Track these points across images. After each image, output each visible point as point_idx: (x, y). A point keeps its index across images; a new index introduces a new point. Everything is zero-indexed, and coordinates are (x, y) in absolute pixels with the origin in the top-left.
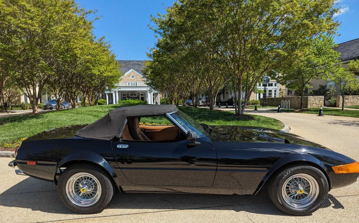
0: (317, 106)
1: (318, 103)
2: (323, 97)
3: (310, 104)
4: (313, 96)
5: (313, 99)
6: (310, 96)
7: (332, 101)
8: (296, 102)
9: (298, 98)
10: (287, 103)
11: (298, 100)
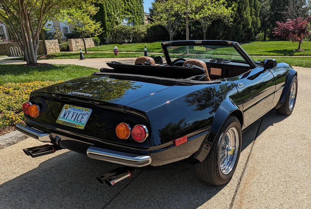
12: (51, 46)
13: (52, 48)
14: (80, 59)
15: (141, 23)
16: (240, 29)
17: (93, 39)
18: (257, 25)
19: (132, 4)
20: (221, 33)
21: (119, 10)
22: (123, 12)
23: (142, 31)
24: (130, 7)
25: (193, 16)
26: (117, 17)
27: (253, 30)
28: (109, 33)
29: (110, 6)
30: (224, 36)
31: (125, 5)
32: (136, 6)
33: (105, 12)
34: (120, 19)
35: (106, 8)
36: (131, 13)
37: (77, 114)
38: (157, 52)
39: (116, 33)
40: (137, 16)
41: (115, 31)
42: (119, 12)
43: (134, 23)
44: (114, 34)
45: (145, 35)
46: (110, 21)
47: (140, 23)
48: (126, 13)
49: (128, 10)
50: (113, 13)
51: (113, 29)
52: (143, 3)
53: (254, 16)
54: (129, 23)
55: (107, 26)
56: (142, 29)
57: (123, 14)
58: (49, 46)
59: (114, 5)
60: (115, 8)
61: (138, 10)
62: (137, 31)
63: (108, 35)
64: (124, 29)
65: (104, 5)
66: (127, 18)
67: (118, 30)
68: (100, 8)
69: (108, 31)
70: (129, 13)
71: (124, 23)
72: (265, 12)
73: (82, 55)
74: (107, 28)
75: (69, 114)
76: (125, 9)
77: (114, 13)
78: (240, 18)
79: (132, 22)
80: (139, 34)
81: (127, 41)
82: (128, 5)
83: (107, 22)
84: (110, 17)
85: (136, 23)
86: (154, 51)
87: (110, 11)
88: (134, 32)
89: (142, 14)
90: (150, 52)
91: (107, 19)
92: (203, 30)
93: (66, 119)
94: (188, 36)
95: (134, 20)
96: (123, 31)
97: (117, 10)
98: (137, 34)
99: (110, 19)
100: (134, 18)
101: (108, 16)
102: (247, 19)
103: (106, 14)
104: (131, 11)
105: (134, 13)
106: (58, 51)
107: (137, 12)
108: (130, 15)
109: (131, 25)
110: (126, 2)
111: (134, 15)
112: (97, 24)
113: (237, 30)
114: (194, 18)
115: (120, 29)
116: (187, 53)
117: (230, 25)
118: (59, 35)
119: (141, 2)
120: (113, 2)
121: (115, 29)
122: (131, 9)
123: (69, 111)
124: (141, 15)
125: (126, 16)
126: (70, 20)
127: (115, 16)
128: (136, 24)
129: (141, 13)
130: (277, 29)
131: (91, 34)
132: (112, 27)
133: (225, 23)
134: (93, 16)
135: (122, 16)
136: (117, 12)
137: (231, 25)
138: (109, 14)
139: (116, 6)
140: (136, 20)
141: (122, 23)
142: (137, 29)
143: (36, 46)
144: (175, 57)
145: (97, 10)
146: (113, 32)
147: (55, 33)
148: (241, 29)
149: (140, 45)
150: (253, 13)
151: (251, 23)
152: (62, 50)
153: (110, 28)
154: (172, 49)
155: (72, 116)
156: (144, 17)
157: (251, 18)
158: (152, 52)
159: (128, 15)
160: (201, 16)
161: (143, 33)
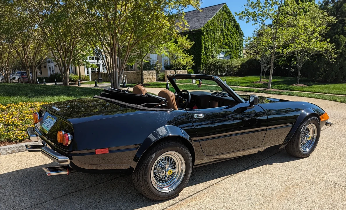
0: (151, 81)
1: (151, 77)
2: (155, 72)
3: (146, 79)
4: (146, 70)
5: (147, 74)
6: (145, 71)
7: (160, 76)
8: (132, 77)
9: (133, 73)
10: (123, 78)
11: (133, 74)
12: (149, 76)
13: (150, 78)
14: (165, 89)
15: (238, 57)
17: (187, 71)
19: (232, 38)
21: (217, 44)
22: (220, 46)
23: (236, 65)
24: (229, 41)
25: (280, 50)
26: (214, 51)
28: (203, 66)
29: (208, 41)
31: (223, 40)
32: (235, 40)
33: (203, 46)
34: (216, 53)
35: (204, 42)
36: (229, 47)
38: (243, 86)
39: (210, 66)
40: (235, 50)
41: (209, 64)
42: (216, 46)
43: (231, 57)
44: (208, 66)
45: (238, 69)
46: (206, 54)
47: (236, 57)
48: (224, 47)
49: (226, 44)
50: (210, 47)
51: (208, 62)
52: (244, 37)
54: (225, 57)
55: (202, 60)
56: (237, 62)
57: (220, 48)
58: (147, 76)
59: (213, 40)
60: (213, 42)
61: (237, 44)
62: (230, 64)
63: (202, 68)
64: (218, 62)
65: (203, 39)
66: (224, 52)
67: (212, 64)
68: (194, 43)
69: (203, 64)
70: (227, 47)
71: (221, 56)
73: (168, 85)
74: (202, 61)
76: (223, 43)
77: (212, 47)
79: (229, 56)
80: (232, 67)
81: (219, 74)
82: (227, 39)
83: (202, 56)
84: (207, 51)
85: (233, 56)
86: (241, 85)
87: (207, 45)
88: (228, 66)
89: (241, 48)
90: (237, 86)
91: (204, 53)
95: (231, 54)
96: (217, 65)
97: (215, 44)
98: (230, 68)
99: (207, 53)
100: (231, 52)
101: (205, 49)
103: (203, 48)
104: (229, 45)
105: (232, 47)
106: (154, 81)
107: (236, 46)
108: (227, 49)
109: (227, 58)
110: (225, 36)
111: (232, 48)
112: (190, 57)
114: (281, 53)
115: (214, 63)
116: (269, 89)
118: (158, 66)
119: (241, 36)
120: (212, 37)
121: (209, 62)
122: (229, 43)
124: (239, 49)
125: (223, 50)
126: (166, 54)
127: (211, 50)
128: (233, 58)
129: (239, 47)
131: (184, 66)
132: (207, 61)
134: (187, 50)
135: (219, 50)
136: (214, 46)
138: (207, 48)
139: (214, 41)
140: (233, 54)
141: (218, 56)
142: (230, 62)
143: (121, 75)
144: (255, 91)
145: (192, 45)
146: (208, 65)
147: (156, 65)
149: (230, 78)
152: (159, 80)
153: (205, 61)
154: (261, 84)
156: (242, 51)
158: (238, 86)
159: (226, 49)
161: (236, 66)
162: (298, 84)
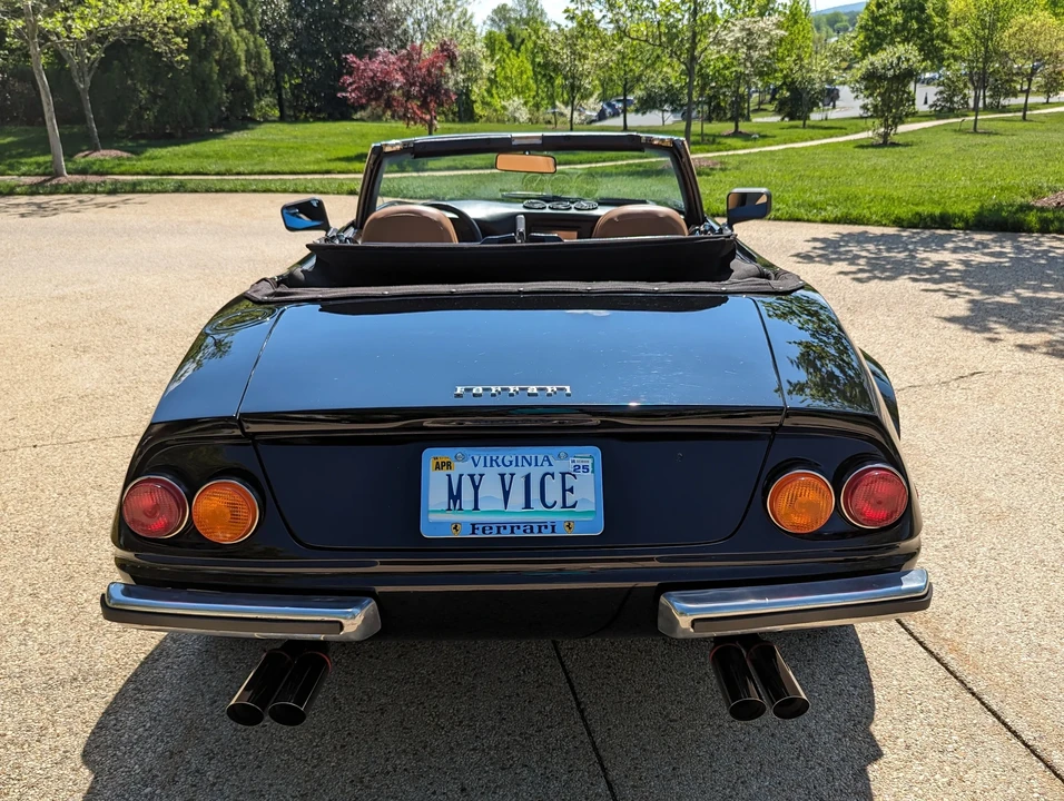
16: (210, 77)
18: (261, 64)
20: (143, 95)
27: (252, 84)
30: (155, 103)
37: (528, 478)
53: (245, 32)
72: (273, 18)
75: (476, 488)
78: (204, 37)
92: (77, 81)
93: (476, 508)
94: (49, 104)
102: (227, 42)
113: (203, 82)
117: (177, 62)
123: (472, 476)
130: (354, 82)
133: (159, 55)
137: (182, 61)
148: (215, 77)
150: (241, 22)
151: (243, 59)
155: (506, 494)
157: (239, 39)
160: (91, 25)
162: (99, 150)
